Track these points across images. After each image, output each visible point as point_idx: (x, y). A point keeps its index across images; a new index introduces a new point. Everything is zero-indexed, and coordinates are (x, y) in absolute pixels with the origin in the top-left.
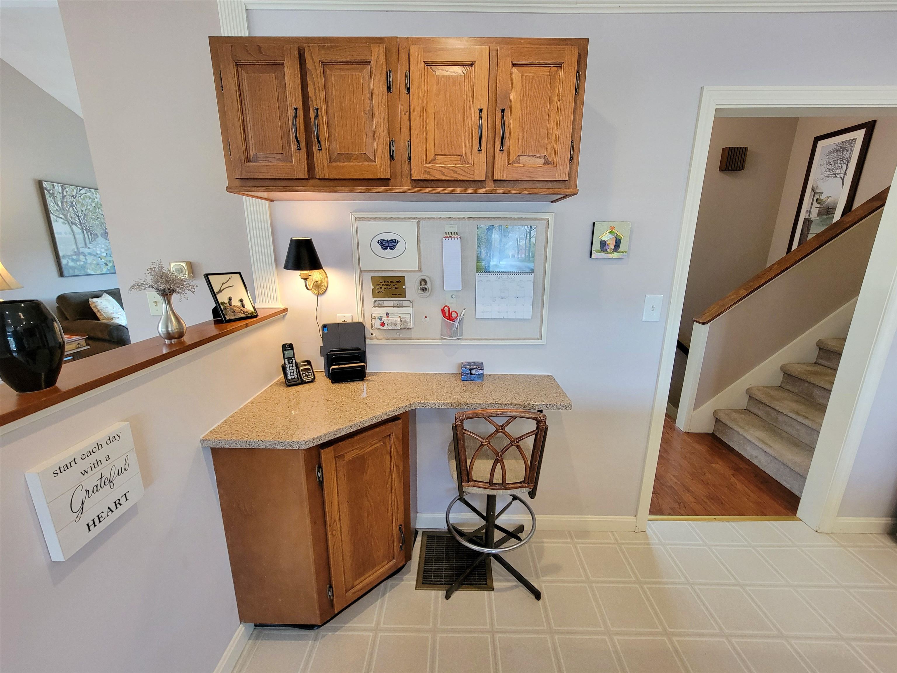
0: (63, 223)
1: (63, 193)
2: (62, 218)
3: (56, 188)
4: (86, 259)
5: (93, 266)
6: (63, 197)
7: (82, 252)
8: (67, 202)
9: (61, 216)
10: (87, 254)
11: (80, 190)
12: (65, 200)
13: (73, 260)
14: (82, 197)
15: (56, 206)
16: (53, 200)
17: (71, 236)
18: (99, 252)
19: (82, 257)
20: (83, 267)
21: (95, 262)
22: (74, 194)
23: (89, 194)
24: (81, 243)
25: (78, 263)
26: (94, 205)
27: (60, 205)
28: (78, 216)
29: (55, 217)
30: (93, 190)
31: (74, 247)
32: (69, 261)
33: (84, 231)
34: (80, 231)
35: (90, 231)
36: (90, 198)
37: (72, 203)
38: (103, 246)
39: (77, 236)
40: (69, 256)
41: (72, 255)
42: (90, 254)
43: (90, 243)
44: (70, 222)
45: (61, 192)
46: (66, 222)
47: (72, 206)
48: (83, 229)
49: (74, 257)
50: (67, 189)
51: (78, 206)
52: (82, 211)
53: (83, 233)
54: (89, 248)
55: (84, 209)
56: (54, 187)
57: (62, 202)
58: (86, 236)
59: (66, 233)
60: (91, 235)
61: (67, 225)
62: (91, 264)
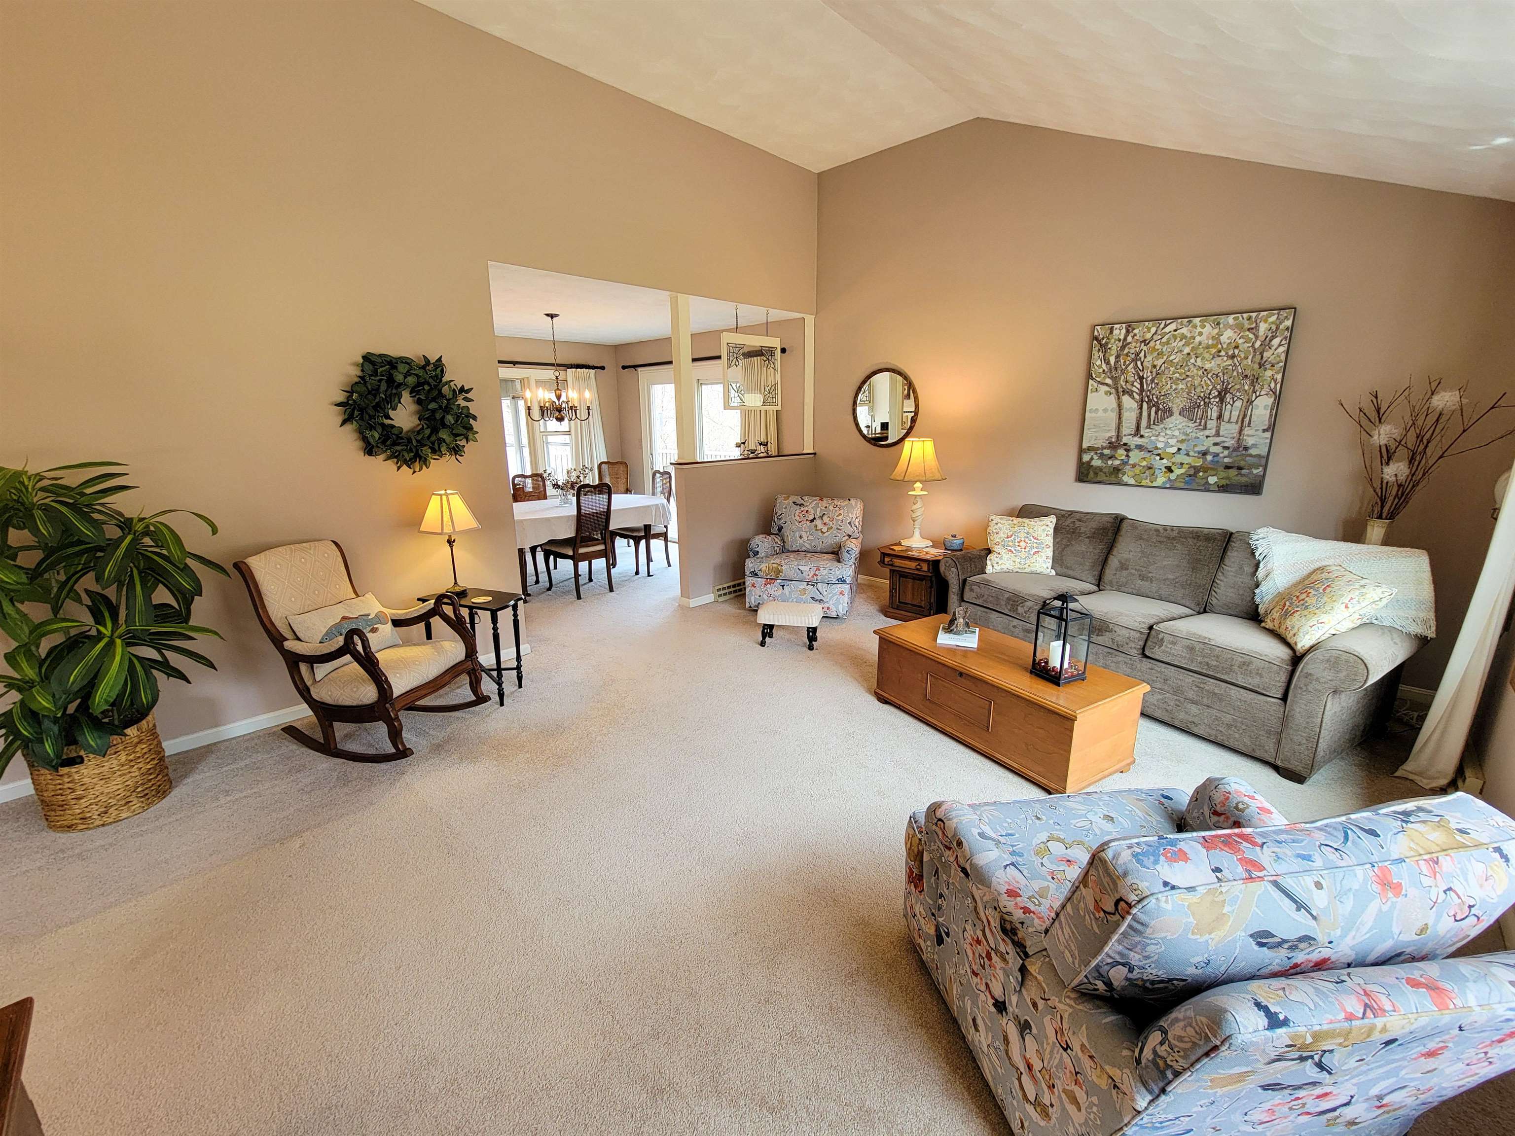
0: (1106, 393)
1: (1125, 339)
2: (1107, 385)
3: (1116, 332)
4: (1127, 456)
5: (1137, 470)
6: (1123, 348)
7: (1125, 444)
8: (1127, 355)
9: (1108, 381)
10: (1133, 447)
11: (1166, 326)
12: (1126, 351)
13: (1102, 456)
14: (1164, 340)
15: (1104, 366)
16: (1101, 355)
17: (1114, 416)
18: (1160, 445)
19: (1121, 452)
20: (1117, 470)
21: (1144, 463)
22: (1148, 336)
23: (1184, 331)
24: (1128, 426)
25: (1110, 462)
26: (1187, 350)
27: (1112, 360)
28: (1141, 378)
29: (1095, 385)
30: (1197, 321)
31: (1113, 433)
32: (1095, 457)
33: (1145, 405)
34: (1135, 405)
35: (1156, 405)
36: (1183, 337)
37: (1137, 354)
38: (1177, 433)
39: (1126, 415)
40: (1098, 449)
41: (1103, 448)
42: (1140, 447)
43: (1149, 427)
44: (1120, 390)
45: (1122, 337)
46: (1113, 391)
47: (1135, 360)
48: (1142, 401)
49: (1106, 452)
50: (1136, 331)
51: (1149, 358)
52: (1155, 366)
53: (1141, 408)
54: (1142, 436)
55: (1159, 362)
56: (1111, 332)
57: (1118, 357)
58: (1145, 413)
59: (1105, 410)
60: (1156, 413)
61: (1113, 398)
62: (1134, 466)
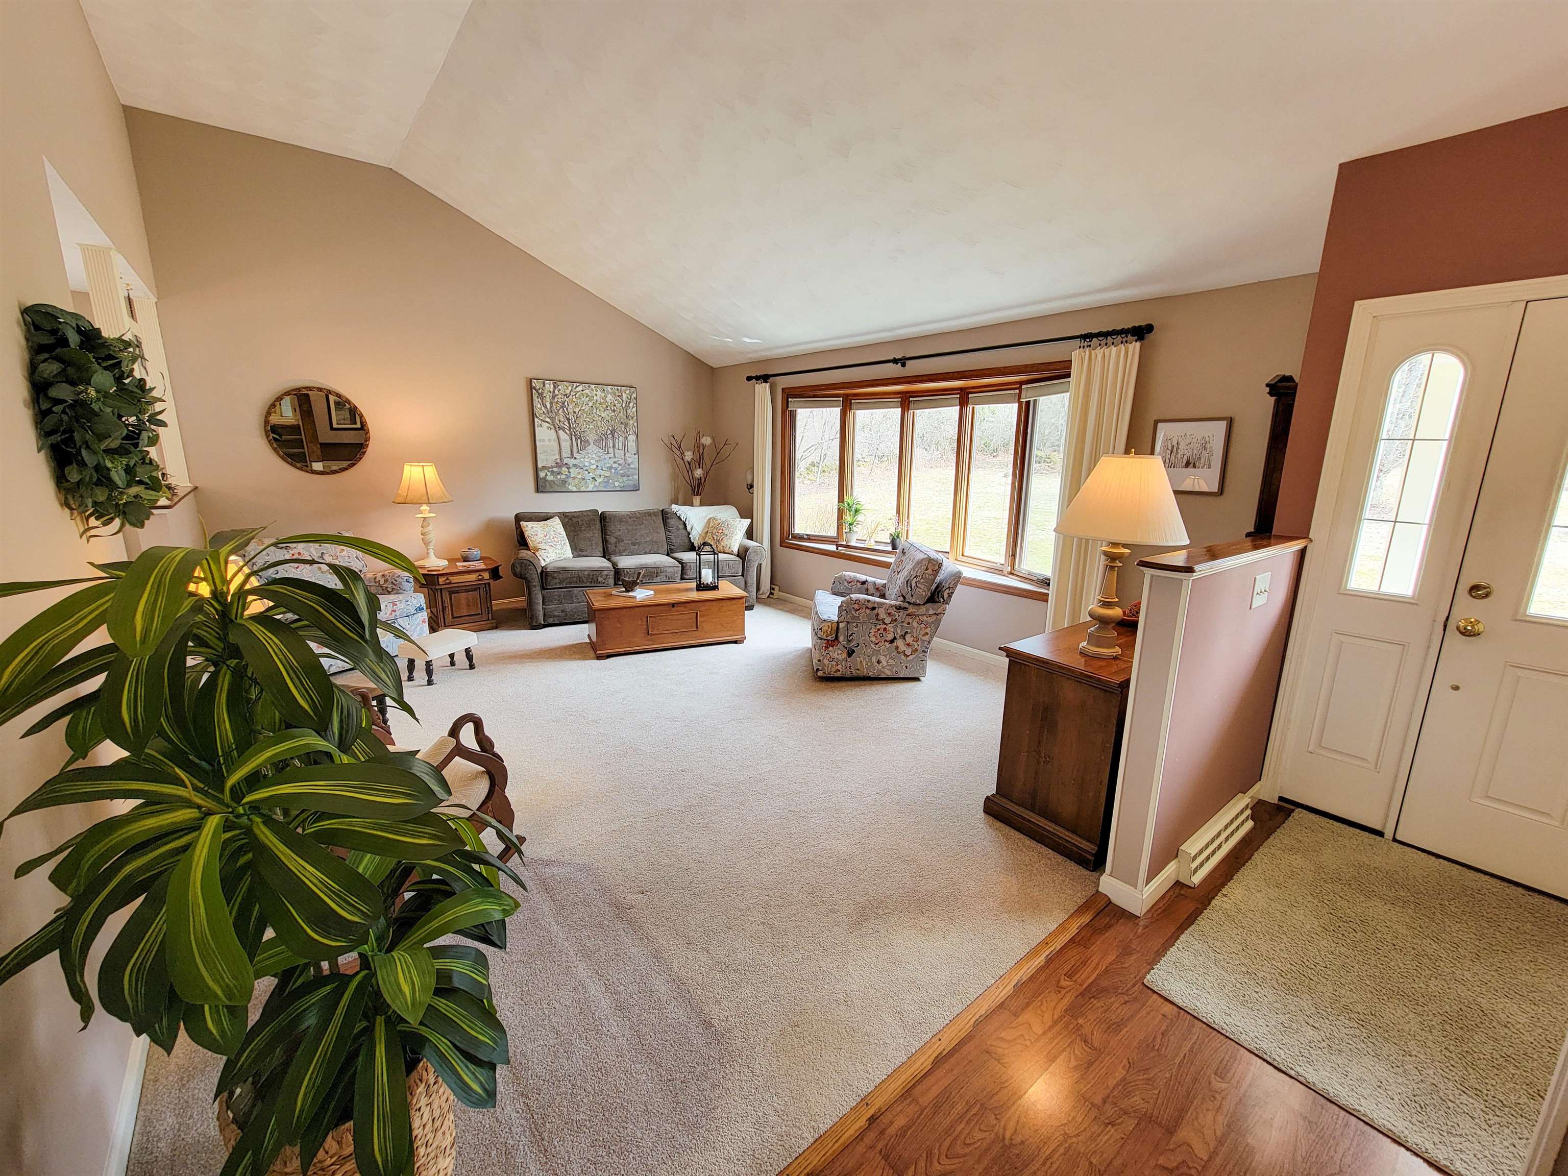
0: (548, 428)
1: (554, 392)
2: (548, 422)
3: (547, 386)
4: (569, 472)
5: (576, 481)
6: (554, 397)
7: (566, 464)
8: (557, 403)
9: (548, 420)
10: (571, 466)
11: (577, 387)
12: (556, 400)
13: (553, 473)
14: (577, 396)
15: (543, 408)
16: (540, 401)
17: (556, 444)
18: (587, 464)
19: (564, 469)
20: (564, 482)
21: (580, 476)
22: (568, 392)
23: (587, 391)
24: (566, 452)
25: (559, 477)
26: (591, 404)
27: (548, 406)
28: (568, 419)
29: (540, 422)
30: (593, 386)
31: (557, 457)
32: (549, 474)
33: (573, 437)
34: (568, 437)
35: (580, 438)
36: (587, 396)
37: (563, 403)
38: (594, 456)
39: (563, 444)
40: (549, 468)
41: (553, 467)
42: (575, 466)
43: (578, 452)
44: (557, 426)
45: (552, 390)
46: (552, 427)
47: (562, 407)
48: (571, 435)
49: (555, 470)
50: (560, 387)
51: (571, 407)
52: (575, 412)
53: (572, 439)
54: (575, 458)
55: (577, 410)
56: (544, 386)
57: (551, 403)
58: (574, 443)
59: (549, 440)
60: (581, 443)
61: (553, 431)
62: (574, 478)
